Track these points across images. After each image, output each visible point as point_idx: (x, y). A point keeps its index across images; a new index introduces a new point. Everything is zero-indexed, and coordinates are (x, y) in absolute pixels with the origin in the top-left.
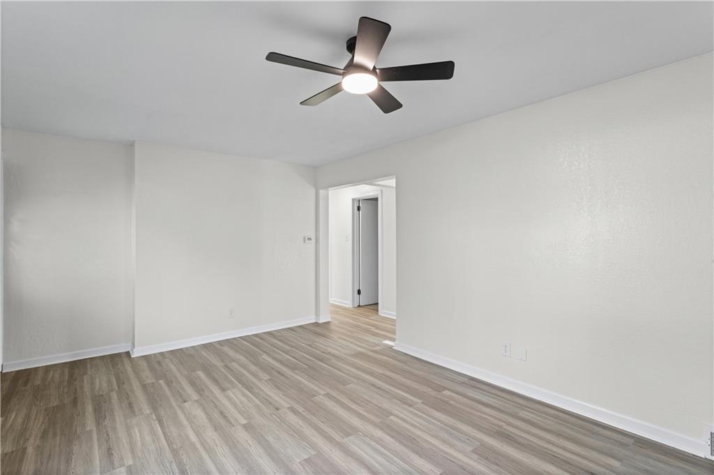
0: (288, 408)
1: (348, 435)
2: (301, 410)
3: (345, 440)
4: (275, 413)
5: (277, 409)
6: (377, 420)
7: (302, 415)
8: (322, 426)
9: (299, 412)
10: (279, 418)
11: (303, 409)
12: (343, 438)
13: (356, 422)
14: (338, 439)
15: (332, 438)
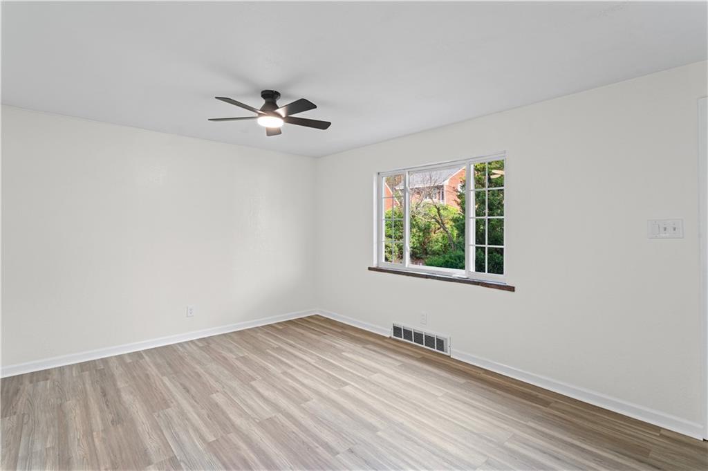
0: (338, 453)
1: (270, 420)
2: (320, 450)
3: (273, 415)
4: (352, 446)
5: (351, 451)
6: (233, 437)
7: (317, 441)
8: (295, 429)
9: (321, 445)
10: (343, 437)
11: (317, 450)
12: (275, 417)
13: (257, 434)
14: (280, 416)
15: (286, 417)
